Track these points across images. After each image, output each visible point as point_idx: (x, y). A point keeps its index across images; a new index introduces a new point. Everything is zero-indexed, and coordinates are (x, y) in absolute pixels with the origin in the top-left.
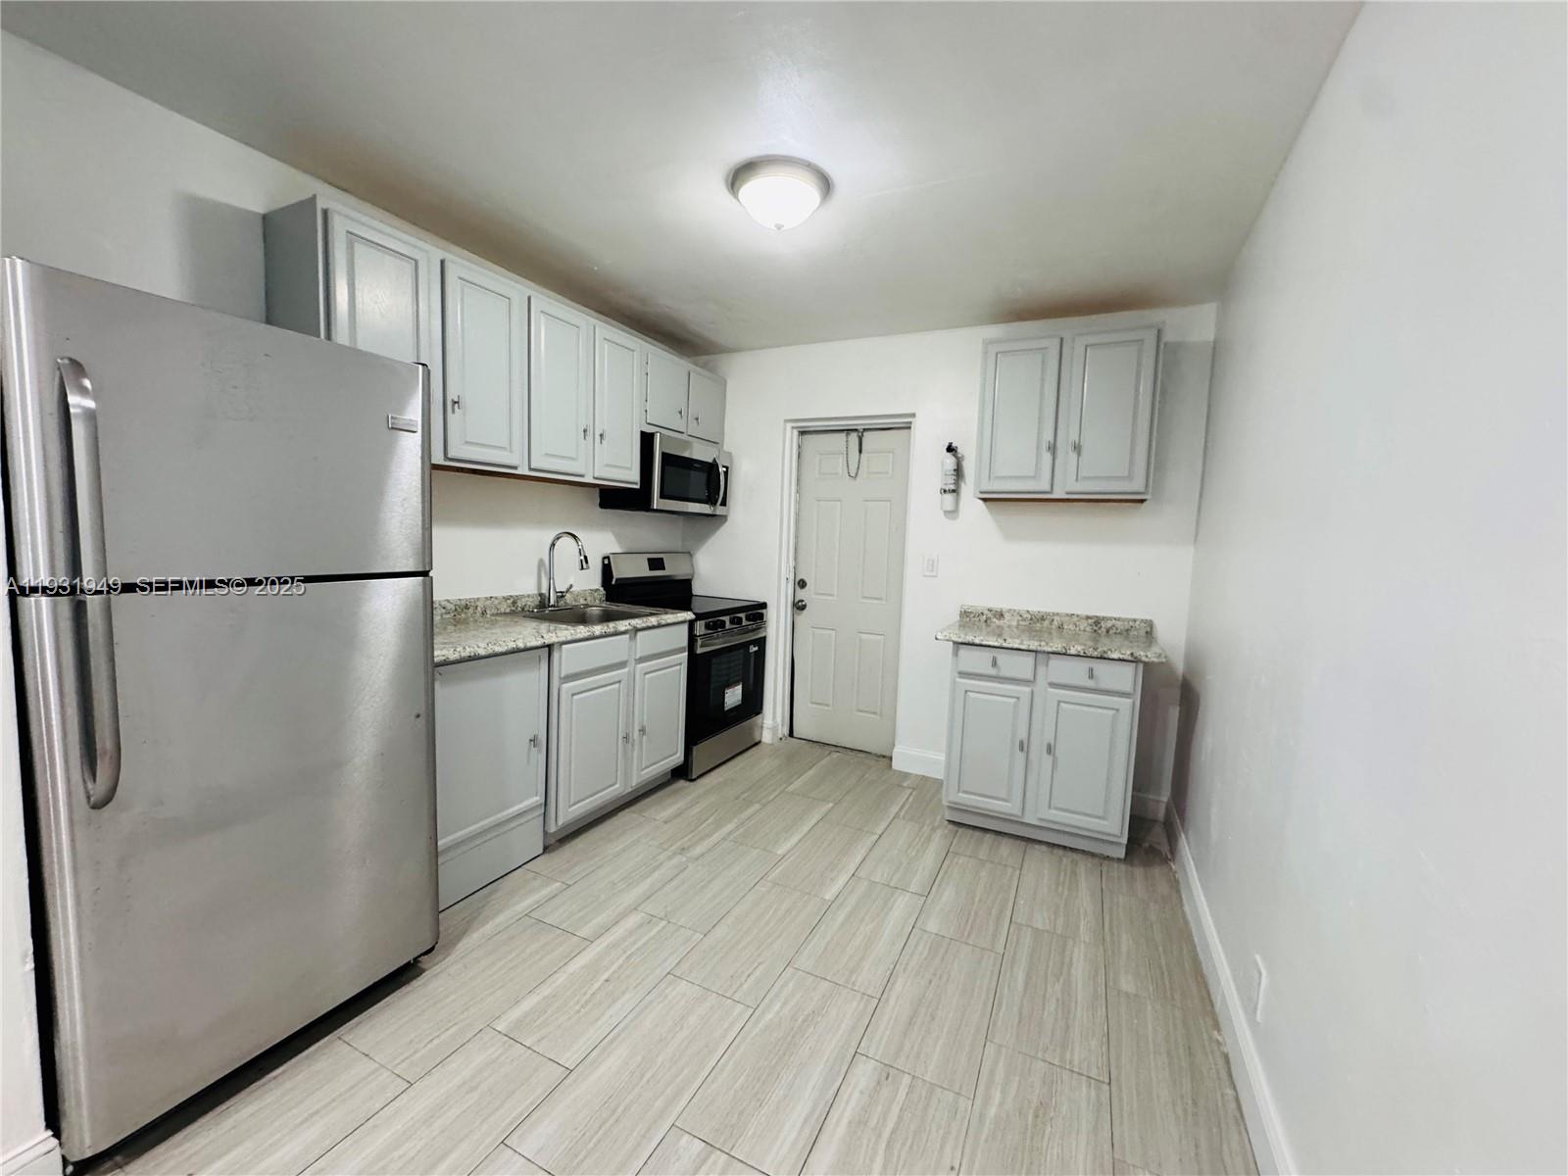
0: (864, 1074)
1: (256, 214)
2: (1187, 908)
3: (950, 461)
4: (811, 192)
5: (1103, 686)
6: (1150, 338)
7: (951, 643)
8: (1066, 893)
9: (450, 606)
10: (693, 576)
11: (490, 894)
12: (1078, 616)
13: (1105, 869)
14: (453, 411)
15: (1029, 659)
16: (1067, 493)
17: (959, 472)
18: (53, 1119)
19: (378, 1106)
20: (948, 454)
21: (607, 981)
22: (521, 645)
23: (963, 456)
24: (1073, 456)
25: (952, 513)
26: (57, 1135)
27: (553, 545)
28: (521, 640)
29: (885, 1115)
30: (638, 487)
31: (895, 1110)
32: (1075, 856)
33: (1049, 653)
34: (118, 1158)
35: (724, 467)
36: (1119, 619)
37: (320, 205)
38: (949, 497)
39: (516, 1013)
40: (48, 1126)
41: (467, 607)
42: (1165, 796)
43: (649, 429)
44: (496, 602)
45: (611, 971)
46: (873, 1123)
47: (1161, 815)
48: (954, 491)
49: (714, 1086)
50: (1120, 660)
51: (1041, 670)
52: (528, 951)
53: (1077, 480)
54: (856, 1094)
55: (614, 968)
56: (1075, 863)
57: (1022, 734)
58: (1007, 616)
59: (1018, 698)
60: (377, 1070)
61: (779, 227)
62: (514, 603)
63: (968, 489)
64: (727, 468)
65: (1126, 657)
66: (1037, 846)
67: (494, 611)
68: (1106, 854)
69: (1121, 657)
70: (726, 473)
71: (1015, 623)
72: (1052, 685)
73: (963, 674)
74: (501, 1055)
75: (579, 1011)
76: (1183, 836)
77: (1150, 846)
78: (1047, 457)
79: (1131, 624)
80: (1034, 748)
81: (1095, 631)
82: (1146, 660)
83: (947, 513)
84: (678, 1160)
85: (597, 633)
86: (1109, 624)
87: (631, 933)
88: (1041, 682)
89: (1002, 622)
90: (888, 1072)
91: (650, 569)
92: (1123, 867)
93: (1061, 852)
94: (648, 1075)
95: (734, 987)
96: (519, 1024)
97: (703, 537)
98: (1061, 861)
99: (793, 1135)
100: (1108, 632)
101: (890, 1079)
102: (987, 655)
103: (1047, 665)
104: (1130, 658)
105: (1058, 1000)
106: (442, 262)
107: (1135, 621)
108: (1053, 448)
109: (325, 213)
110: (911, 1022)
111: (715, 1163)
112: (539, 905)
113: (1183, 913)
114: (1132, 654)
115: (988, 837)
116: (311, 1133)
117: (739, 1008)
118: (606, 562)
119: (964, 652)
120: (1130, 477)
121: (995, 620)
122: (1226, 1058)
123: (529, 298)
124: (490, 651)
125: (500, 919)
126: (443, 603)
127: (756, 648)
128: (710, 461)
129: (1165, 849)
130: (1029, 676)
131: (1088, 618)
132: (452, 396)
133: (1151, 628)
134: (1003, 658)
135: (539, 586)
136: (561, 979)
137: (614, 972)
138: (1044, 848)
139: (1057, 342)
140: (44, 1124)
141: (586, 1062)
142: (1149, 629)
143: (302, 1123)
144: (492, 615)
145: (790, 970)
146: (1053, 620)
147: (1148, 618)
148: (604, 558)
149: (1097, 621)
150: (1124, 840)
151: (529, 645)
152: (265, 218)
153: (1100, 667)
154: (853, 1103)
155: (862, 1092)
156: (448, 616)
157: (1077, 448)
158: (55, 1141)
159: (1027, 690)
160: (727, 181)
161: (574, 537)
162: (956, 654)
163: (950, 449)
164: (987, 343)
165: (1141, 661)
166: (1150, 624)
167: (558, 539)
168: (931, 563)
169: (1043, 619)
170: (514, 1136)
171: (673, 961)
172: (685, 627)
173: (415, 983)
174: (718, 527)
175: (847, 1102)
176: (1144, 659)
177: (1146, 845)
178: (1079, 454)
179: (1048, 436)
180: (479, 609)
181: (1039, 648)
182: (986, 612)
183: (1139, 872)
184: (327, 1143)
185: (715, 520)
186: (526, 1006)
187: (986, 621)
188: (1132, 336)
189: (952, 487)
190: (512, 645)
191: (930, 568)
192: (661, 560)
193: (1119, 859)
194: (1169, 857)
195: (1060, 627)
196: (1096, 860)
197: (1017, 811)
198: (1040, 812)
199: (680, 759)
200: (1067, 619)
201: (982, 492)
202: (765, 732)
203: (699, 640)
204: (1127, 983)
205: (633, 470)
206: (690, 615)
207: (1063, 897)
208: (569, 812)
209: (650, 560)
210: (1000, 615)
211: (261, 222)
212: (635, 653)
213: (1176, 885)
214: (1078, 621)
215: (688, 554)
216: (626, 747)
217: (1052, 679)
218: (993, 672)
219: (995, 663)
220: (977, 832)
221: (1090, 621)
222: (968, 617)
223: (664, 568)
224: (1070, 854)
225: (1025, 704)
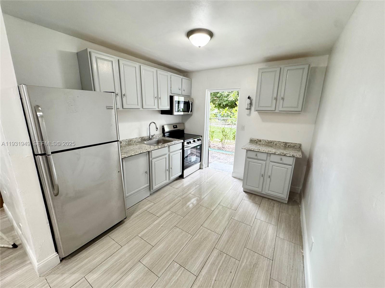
0: (215, 253)
2: (301, 217)
3: (248, 101)
4: (208, 37)
5: (284, 163)
6: (306, 67)
7: (246, 150)
8: (270, 211)
9: (127, 141)
10: (184, 129)
11: (139, 205)
12: (281, 142)
13: (281, 206)
14: (124, 97)
15: (266, 155)
16: (279, 111)
17: (251, 104)
18: (57, 250)
19: (115, 251)
20: (248, 99)
21: (162, 227)
22: (142, 152)
23: (252, 99)
24: (282, 101)
25: (249, 114)
26: (58, 253)
27: (150, 125)
28: (142, 151)
29: (219, 263)
30: (169, 110)
31: (222, 262)
32: (275, 202)
33: (271, 154)
34: (69, 257)
35: (191, 102)
36: (292, 143)
37: (89, 50)
38: (248, 110)
39: (142, 233)
40: (56, 252)
41: (131, 141)
42: (301, 188)
43: (172, 95)
44: (138, 139)
45: (162, 225)
46: (216, 264)
47: (299, 192)
48: (249, 109)
49: (183, 252)
50: (289, 156)
51: (268, 158)
52: (146, 219)
53: (282, 108)
54: (213, 257)
55: (163, 224)
56: (274, 204)
57: (263, 173)
58: (262, 141)
59: (262, 164)
60: (115, 243)
61: (199, 47)
62: (142, 139)
63: (253, 108)
64: (192, 102)
65: (291, 156)
66: (265, 199)
67: (137, 141)
68: (283, 202)
69: (290, 156)
70: (192, 104)
71: (264, 143)
72: (271, 162)
73: (248, 158)
74: (139, 242)
75: (155, 233)
76: (303, 199)
77: (295, 200)
78: (274, 101)
79: (295, 144)
80: (265, 176)
81: (285, 146)
82: (296, 157)
83: (247, 115)
84: (174, 268)
85: (160, 148)
86: (289, 144)
87: (167, 216)
88: (268, 161)
89: (261, 143)
90: (221, 253)
91: (174, 128)
92: (286, 205)
93: (271, 201)
94: (169, 249)
95: (189, 231)
96: (143, 235)
97: (187, 119)
98: (270, 202)
99: (198, 266)
100: (288, 146)
102: (255, 153)
103: (270, 156)
104: (292, 156)
105: (263, 239)
106: (118, 60)
107: (296, 144)
108: (276, 99)
109: (90, 52)
110: (228, 242)
111: (181, 269)
112: (149, 208)
113: (300, 218)
114: (293, 155)
115: (253, 196)
116: (102, 256)
117: (190, 235)
118: (163, 127)
119: (249, 152)
120: (297, 107)
121: (259, 142)
122: (303, 256)
123: (140, 66)
124: (135, 154)
125: (140, 211)
126: (125, 140)
127: (199, 147)
128: (188, 101)
129: (298, 201)
130: (265, 159)
131: (283, 142)
132: (123, 93)
133: (301, 146)
134: (259, 154)
135: (147, 134)
136: (152, 226)
137: (163, 225)
138: (267, 199)
139: (279, 69)
141: (157, 245)
142: (300, 146)
143: (101, 253)
144: (137, 142)
145: (202, 227)
146: (274, 143)
148: (163, 126)
149: (286, 143)
150: (287, 199)
151: (144, 152)
152: (77, 53)
153: (284, 158)
154: (212, 259)
155: (214, 257)
156: (127, 143)
157: (283, 99)
158: (57, 254)
159: (265, 162)
160: (186, 35)
161: (155, 123)
162: (247, 152)
163: (249, 98)
164: (259, 69)
165: (295, 157)
166: (300, 145)
167: (151, 123)
168: (243, 127)
169: (271, 142)
170: (142, 259)
171: (176, 223)
172: (181, 144)
173: (123, 224)
175: (211, 259)
176: (296, 156)
177: (294, 200)
178: (283, 100)
179: (275, 95)
180: (133, 141)
181: (268, 152)
182: (257, 140)
183: (290, 207)
184: (106, 258)
185: (191, 115)
186: (145, 231)
187: (256, 142)
188: (302, 67)
189: (249, 108)
190: (140, 152)
191: (243, 128)
192: (176, 126)
193: (286, 203)
194: (299, 203)
195: (276, 145)
196: (280, 203)
197: (261, 191)
198: (266, 191)
199: (181, 174)
200: (278, 143)
201: (256, 110)
202: (202, 166)
203: (185, 146)
204: (281, 236)
205: (168, 106)
206: (182, 141)
207: (269, 213)
208: (155, 187)
209: (174, 126)
210: (260, 141)
211: (76, 54)
212: (169, 151)
213: (299, 211)
214: (281, 143)
215: (183, 124)
216: (167, 172)
217: (271, 160)
218: (256, 157)
219: (256, 155)
220: (250, 194)
221: (284, 143)
222: (252, 141)
223: (177, 128)
224: (273, 201)
225: (264, 166)
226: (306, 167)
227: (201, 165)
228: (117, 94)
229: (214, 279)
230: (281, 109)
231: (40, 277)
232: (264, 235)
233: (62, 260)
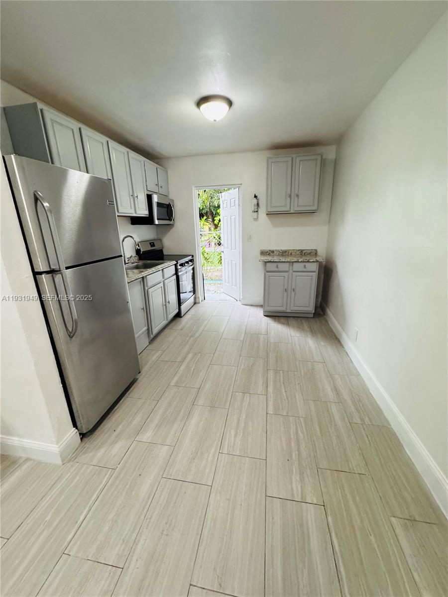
3: (255, 201)
5: (308, 270)
6: (319, 158)
7: (262, 262)
10: (163, 248)
12: (296, 250)
13: (309, 320)
15: (287, 264)
16: (294, 211)
17: (258, 205)
18: (75, 425)
19: (153, 407)
21: (194, 369)
22: (138, 277)
23: (259, 199)
24: (296, 198)
25: (256, 219)
26: (77, 428)
27: (123, 241)
30: (148, 216)
31: (282, 378)
32: (301, 318)
33: (293, 262)
36: (307, 250)
37: (39, 107)
38: (256, 213)
39: (174, 381)
40: (74, 427)
43: (150, 193)
45: (193, 367)
46: (278, 381)
49: (237, 383)
51: (291, 267)
52: (166, 368)
53: (298, 206)
56: (301, 320)
57: (286, 287)
58: (275, 252)
59: (284, 277)
60: (145, 400)
63: (260, 210)
64: (173, 206)
66: (290, 318)
68: (310, 316)
69: (313, 261)
71: (279, 253)
72: (294, 272)
73: (268, 272)
74: (178, 390)
75: (191, 377)
78: (288, 199)
80: (289, 291)
82: (318, 261)
84: (238, 397)
85: (155, 271)
86: (305, 251)
87: (193, 357)
88: (291, 272)
90: (276, 372)
91: (151, 247)
92: (313, 319)
93: (297, 318)
94: (220, 384)
96: (177, 382)
97: (165, 233)
98: (297, 320)
99: (261, 388)
100: (305, 253)
102: (275, 265)
103: (293, 265)
105: (308, 350)
106: (79, 128)
108: (290, 196)
109: (41, 110)
110: (277, 361)
111: (247, 395)
112: (159, 357)
113: (330, 326)
114: (315, 260)
117: (234, 367)
119: (268, 264)
120: (313, 205)
122: (347, 353)
123: (108, 142)
125: (150, 363)
128: (168, 203)
129: (323, 313)
130: (287, 269)
131: (299, 250)
134: (280, 265)
136: (180, 372)
138: (292, 318)
139: (291, 158)
140: (72, 426)
141: (202, 386)
142: (316, 252)
145: (241, 358)
146: (288, 252)
147: (316, 248)
149: (302, 251)
150: (313, 313)
152: (4, 109)
153: (307, 264)
154: (272, 379)
155: (272, 376)
157: (298, 196)
158: (77, 430)
159: (287, 274)
161: (131, 237)
162: (265, 265)
163: (255, 197)
164: (268, 158)
166: (316, 250)
167: (125, 238)
168: (250, 237)
169: (286, 252)
170: (195, 403)
171: (209, 362)
172: (174, 266)
174: (172, 228)
175: (270, 379)
179: (289, 192)
181: (289, 261)
182: (268, 251)
183: (317, 319)
185: (171, 226)
186: (176, 379)
187: (270, 254)
188: (313, 157)
189: (256, 210)
192: (153, 243)
195: (291, 254)
196: (306, 319)
197: (285, 309)
198: (292, 308)
199: (177, 311)
200: (293, 251)
201: (268, 212)
202: (197, 299)
203: (179, 270)
204: (322, 343)
205: (146, 210)
206: (174, 262)
207: (300, 328)
208: (156, 330)
209: (150, 243)
210: (273, 252)
211: (3, 111)
212: (163, 277)
215: (161, 240)
216: (165, 308)
217: (294, 270)
218: (277, 270)
219: (277, 267)
220: (274, 317)
222: (263, 253)
223: (155, 246)
225: (286, 278)
227: (195, 298)
229: (283, 391)
230: (297, 209)
231: (63, 464)
232: (307, 347)
233: (83, 436)
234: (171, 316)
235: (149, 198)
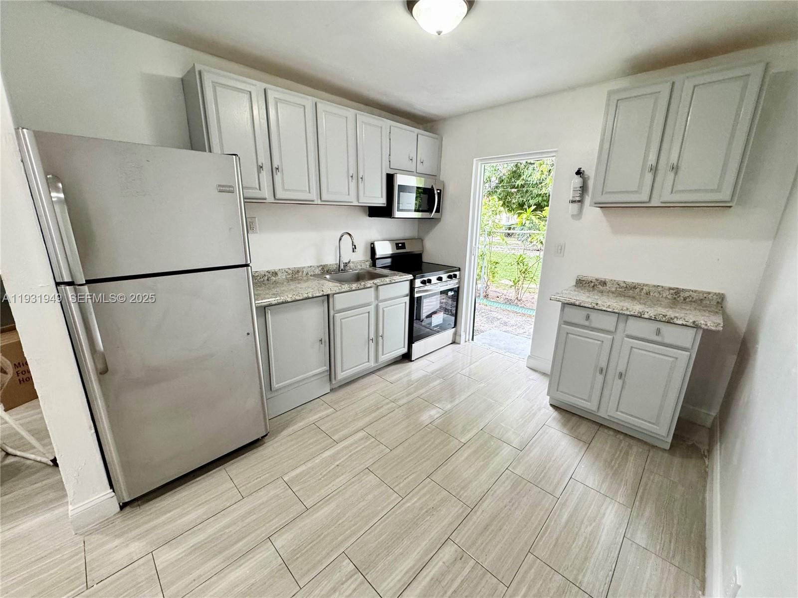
0: (449, 552)
1: (178, 78)
2: (707, 495)
3: (578, 181)
5: (667, 341)
6: (757, 70)
7: (561, 303)
8: (617, 466)
9: (290, 272)
10: (423, 252)
11: (302, 409)
12: (662, 287)
13: (651, 455)
14: (277, 174)
15: (614, 318)
16: (662, 203)
17: (584, 188)
19: (228, 505)
20: (576, 176)
21: (338, 465)
22: (310, 295)
23: (588, 177)
24: (671, 175)
25: (579, 215)
26: (114, 491)
27: (340, 239)
28: (311, 293)
29: (453, 580)
30: (385, 205)
31: (459, 580)
32: (632, 442)
33: (628, 315)
34: (139, 502)
35: (437, 190)
36: (695, 291)
37: (198, 67)
38: (576, 205)
39: (293, 474)
40: (111, 488)
41: (298, 272)
42: (714, 413)
43: (391, 172)
44: (313, 269)
45: (341, 461)
46: (444, 583)
47: (708, 424)
48: (579, 201)
49: (369, 537)
50: (683, 325)
51: (621, 325)
52: (309, 442)
53: (672, 192)
54: (441, 563)
55: (342, 460)
56: (630, 447)
57: (603, 365)
58: (609, 285)
59: (603, 342)
60: (233, 487)
61: (439, 33)
62: (323, 269)
63: (588, 200)
64: (440, 190)
65: (688, 324)
66: (606, 431)
67: (312, 273)
68: (656, 444)
69: (685, 323)
70: (439, 194)
71: (614, 289)
72: (629, 337)
74: (282, 493)
75: (320, 479)
76: (719, 444)
77: (693, 445)
78: (649, 177)
79: (705, 295)
80: (610, 376)
81: (675, 298)
82: (706, 327)
83: (573, 216)
84: (340, 571)
85: (354, 288)
86: (687, 294)
87: (356, 442)
88: (619, 336)
89: (605, 288)
90: (461, 557)
91: (397, 249)
92: (666, 455)
93: (622, 437)
94: (340, 522)
95: (395, 484)
96: (294, 479)
97: (428, 231)
98: (621, 441)
99: (398, 578)
100: (685, 299)
101: (462, 560)
102: (584, 313)
103: (626, 322)
104: (692, 325)
105: (586, 538)
106: (265, 90)
107: (709, 293)
108: (654, 170)
109: (200, 73)
110: (486, 528)
111: (356, 580)
112: (322, 418)
113: (704, 498)
114: (694, 322)
115: (574, 419)
116: (201, 511)
117: (395, 496)
118: (372, 246)
119: (568, 309)
120: (719, 190)
121: (599, 286)
123: (316, 103)
124: (294, 299)
125: (302, 424)
126: (286, 270)
127: (453, 293)
128: (430, 187)
129: (704, 448)
130: (613, 329)
131: (670, 289)
132: (275, 166)
133: (723, 300)
134: (594, 315)
135: (336, 260)
136: (318, 460)
137: (342, 462)
138: (611, 433)
139: (669, 86)
140: (109, 487)
141: (316, 506)
142: (719, 300)
143: (200, 505)
144: (311, 276)
145: (428, 480)
146: (642, 289)
147: (722, 292)
148: (371, 244)
149: (677, 292)
150: (670, 440)
151: (315, 295)
152: (182, 80)
153: (664, 328)
154: (436, 569)
155: (444, 563)
156: (289, 276)
157: (675, 169)
158: (113, 494)
159: (610, 337)
161: (350, 235)
162: (563, 309)
163: (579, 173)
164: (610, 93)
165: (700, 327)
166: (722, 297)
167: (342, 236)
168: (560, 247)
169: (635, 288)
170: (274, 536)
171: (371, 461)
172: (408, 283)
173: (260, 448)
174: (437, 224)
175: (434, 567)
176: (703, 326)
177: (690, 443)
178: (676, 174)
179: (652, 161)
180: (304, 272)
181: (621, 312)
182: (594, 281)
183: (677, 461)
184: (205, 517)
185: (436, 221)
186: (299, 470)
187: (593, 286)
189: (578, 199)
190: (306, 296)
191: (559, 252)
192: (403, 244)
193: (664, 450)
194: (706, 454)
195: (648, 293)
196: (646, 448)
197: (594, 408)
198: (609, 411)
199: (405, 350)
200: (654, 288)
201: (595, 203)
202: (457, 338)
203: (416, 290)
204: (641, 538)
205: (382, 197)
206: (410, 277)
207: (613, 470)
208: (342, 375)
209: (397, 244)
210: (604, 283)
211: (181, 82)
212: (377, 297)
213: (704, 476)
214: (662, 291)
215: (420, 240)
216: (372, 345)
217: (629, 332)
218: (587, 323)
219: (588, 318)
220: (567, 415)
221: (672, 291)
222: (581, 283)
223: (405, 248)
224: (628, 439)
225: (607, 346)
226: (735, 357)
227: (455, 334)
228: (262, 167)
230: (668, 197)
232: (589, 529)
233: (123, 506)
234: (385, 358)
235: (390, 179)
